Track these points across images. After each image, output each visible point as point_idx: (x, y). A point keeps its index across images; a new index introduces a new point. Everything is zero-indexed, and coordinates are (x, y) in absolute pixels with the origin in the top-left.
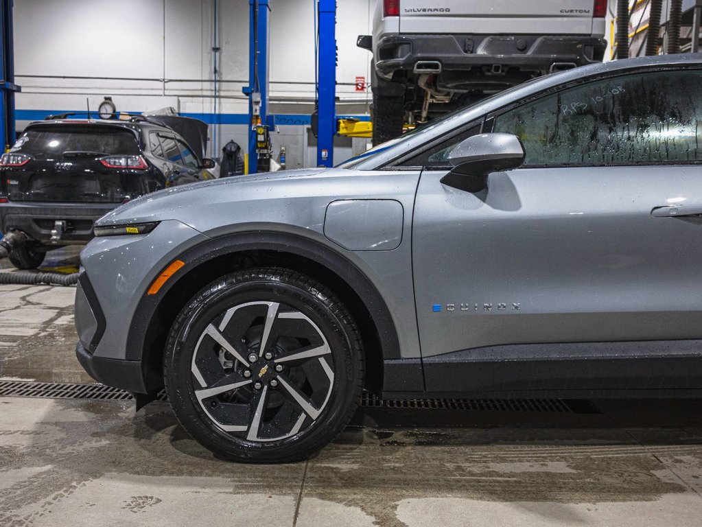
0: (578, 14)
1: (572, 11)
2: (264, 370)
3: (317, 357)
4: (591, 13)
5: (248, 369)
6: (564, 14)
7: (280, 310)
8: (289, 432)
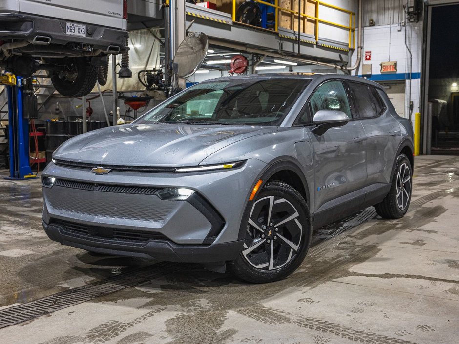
0: (116, 15)
1: (114, 13)
2: (270, 232)
3: (294, 219)
4: (122, 16)
5: (263, 234)
6: (110, 14)
7: (275, 199)
8: (287, 260)
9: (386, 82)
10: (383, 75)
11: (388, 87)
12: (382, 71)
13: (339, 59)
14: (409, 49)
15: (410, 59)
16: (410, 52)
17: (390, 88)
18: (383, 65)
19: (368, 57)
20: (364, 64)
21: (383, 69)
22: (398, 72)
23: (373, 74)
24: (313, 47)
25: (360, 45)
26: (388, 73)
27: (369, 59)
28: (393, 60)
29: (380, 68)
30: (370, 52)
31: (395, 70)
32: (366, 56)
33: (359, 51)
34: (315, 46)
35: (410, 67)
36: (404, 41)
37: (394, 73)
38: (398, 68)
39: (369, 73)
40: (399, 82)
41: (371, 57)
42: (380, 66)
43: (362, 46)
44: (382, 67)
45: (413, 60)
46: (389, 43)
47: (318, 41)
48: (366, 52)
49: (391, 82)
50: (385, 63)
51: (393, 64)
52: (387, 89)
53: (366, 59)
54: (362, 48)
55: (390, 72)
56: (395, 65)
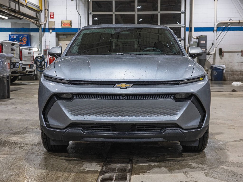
9: (65, 34)
10: (63, 29)
11: (66, 37)
12: (62, 26)
13: (36, 17)
14: (79, 13)
15: (80, 20)
16: (80, 15)
17: (67, 37)
18: (63, 22)
19: (52, 17)
20: (50, 21)
21: (63, 25)
22: (73, 27)
23: (56, 28)
24: (24, 7)
25: (46, 8)
26: (66, 28)
27: (53, 18)
28: (69, 19)
29: (61, 24)
30: (53, 13)
31: (71, 26)
32: (51, 16)
33: (46, 12)
34: (25, 6)
35: (80, 24)
36: (76, 7)
37: (70, 28)
38: (72, 24)
39: (53, 27)
40: (73, 34)
41: (54, 16)
42: (61, 23)
43: (48, 9)
44: (62, 24)
45: (81, 20)
46: (66, 8)
47: (27, 3)
48: (51, 13)
49: (68, 34)
50: (64, 21)
51: (69, 22)
52: (66, 38)
53: (51, 18)
54: (47, 10)
55: (67, 27)
56: (71, 23)
